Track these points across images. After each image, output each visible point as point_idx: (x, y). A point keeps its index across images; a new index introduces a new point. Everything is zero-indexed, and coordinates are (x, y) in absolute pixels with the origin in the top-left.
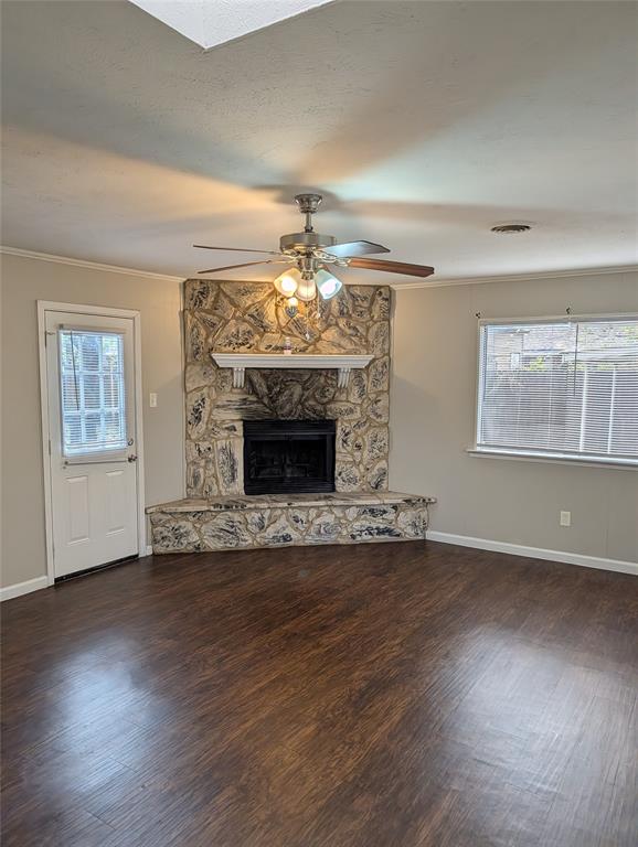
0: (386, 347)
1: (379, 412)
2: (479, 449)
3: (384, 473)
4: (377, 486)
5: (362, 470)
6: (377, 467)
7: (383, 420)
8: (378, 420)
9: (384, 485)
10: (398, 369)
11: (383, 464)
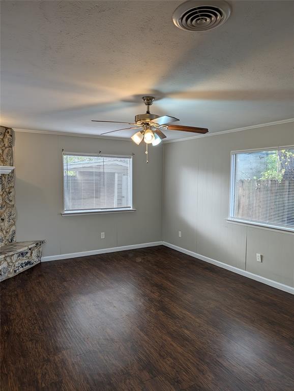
0: (12, 162)
1: (11, 198)
2: (66, 212)
3: (14, 233)
4: (12, 241)
5: (5, 233)
6: (11, 231)
7: (12, 203)
8: (11, 203)
9: (14, 239)
10: (18, 175)
11: (13, 228)
